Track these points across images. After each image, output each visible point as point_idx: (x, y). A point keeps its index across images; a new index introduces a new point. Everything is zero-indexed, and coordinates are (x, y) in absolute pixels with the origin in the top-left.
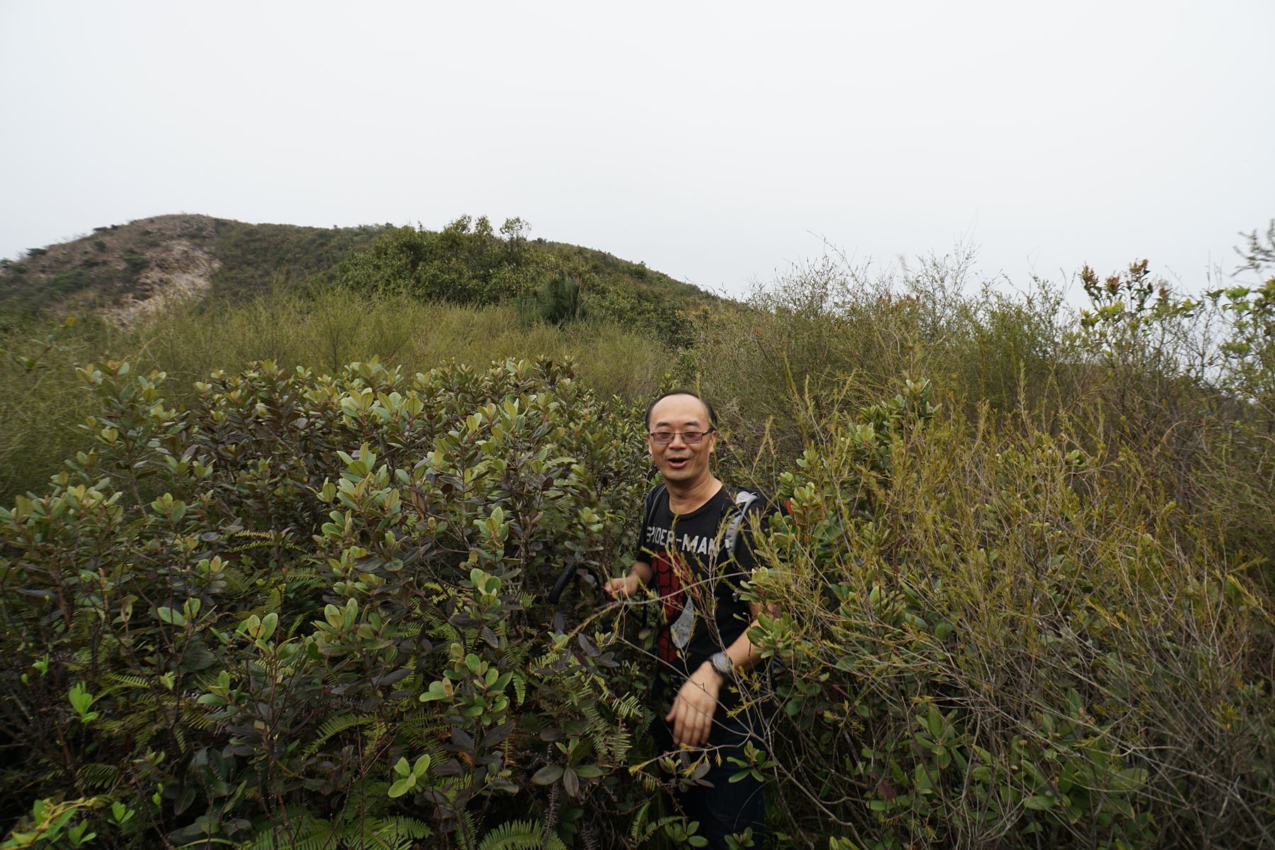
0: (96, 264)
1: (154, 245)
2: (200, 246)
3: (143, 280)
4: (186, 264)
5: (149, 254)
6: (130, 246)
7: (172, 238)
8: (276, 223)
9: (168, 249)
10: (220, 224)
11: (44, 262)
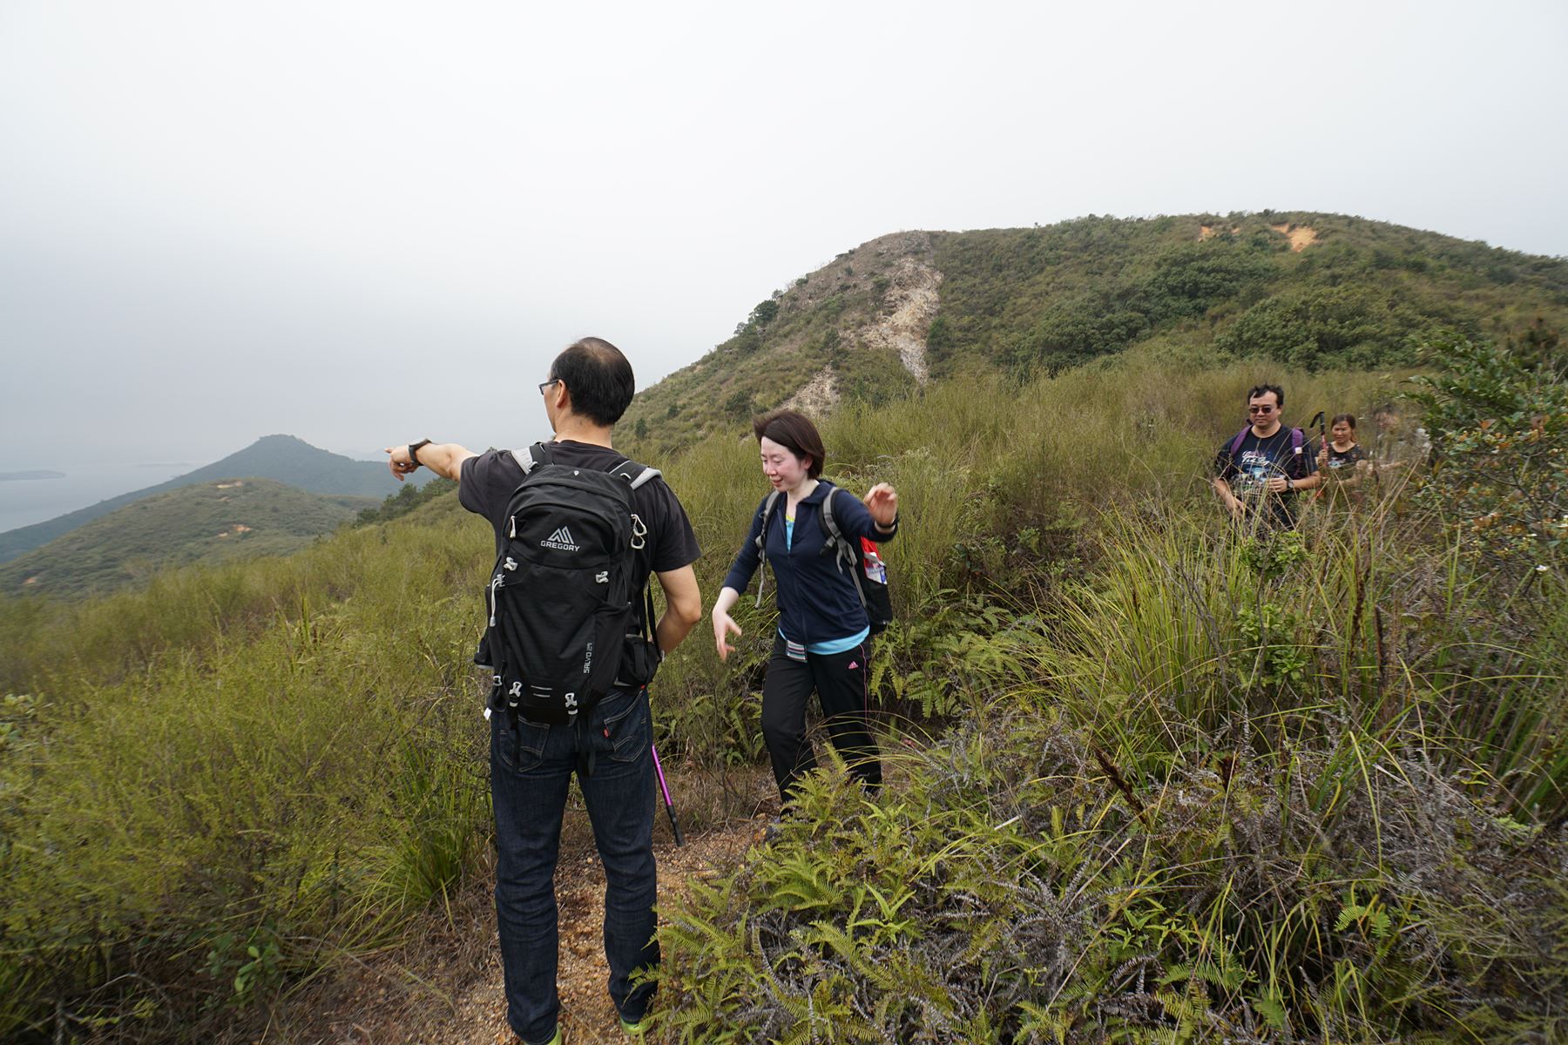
0: (849, 287)
1: (888, 265)
2: (921, 261)
3: (888, 299)
4: (917, 280)
5: (887, 274)
6: (870, 269)
7: (900, 257)
8: (983, 228)
9: (900, 268)
10: (933, 236)
11: (809, 289)
